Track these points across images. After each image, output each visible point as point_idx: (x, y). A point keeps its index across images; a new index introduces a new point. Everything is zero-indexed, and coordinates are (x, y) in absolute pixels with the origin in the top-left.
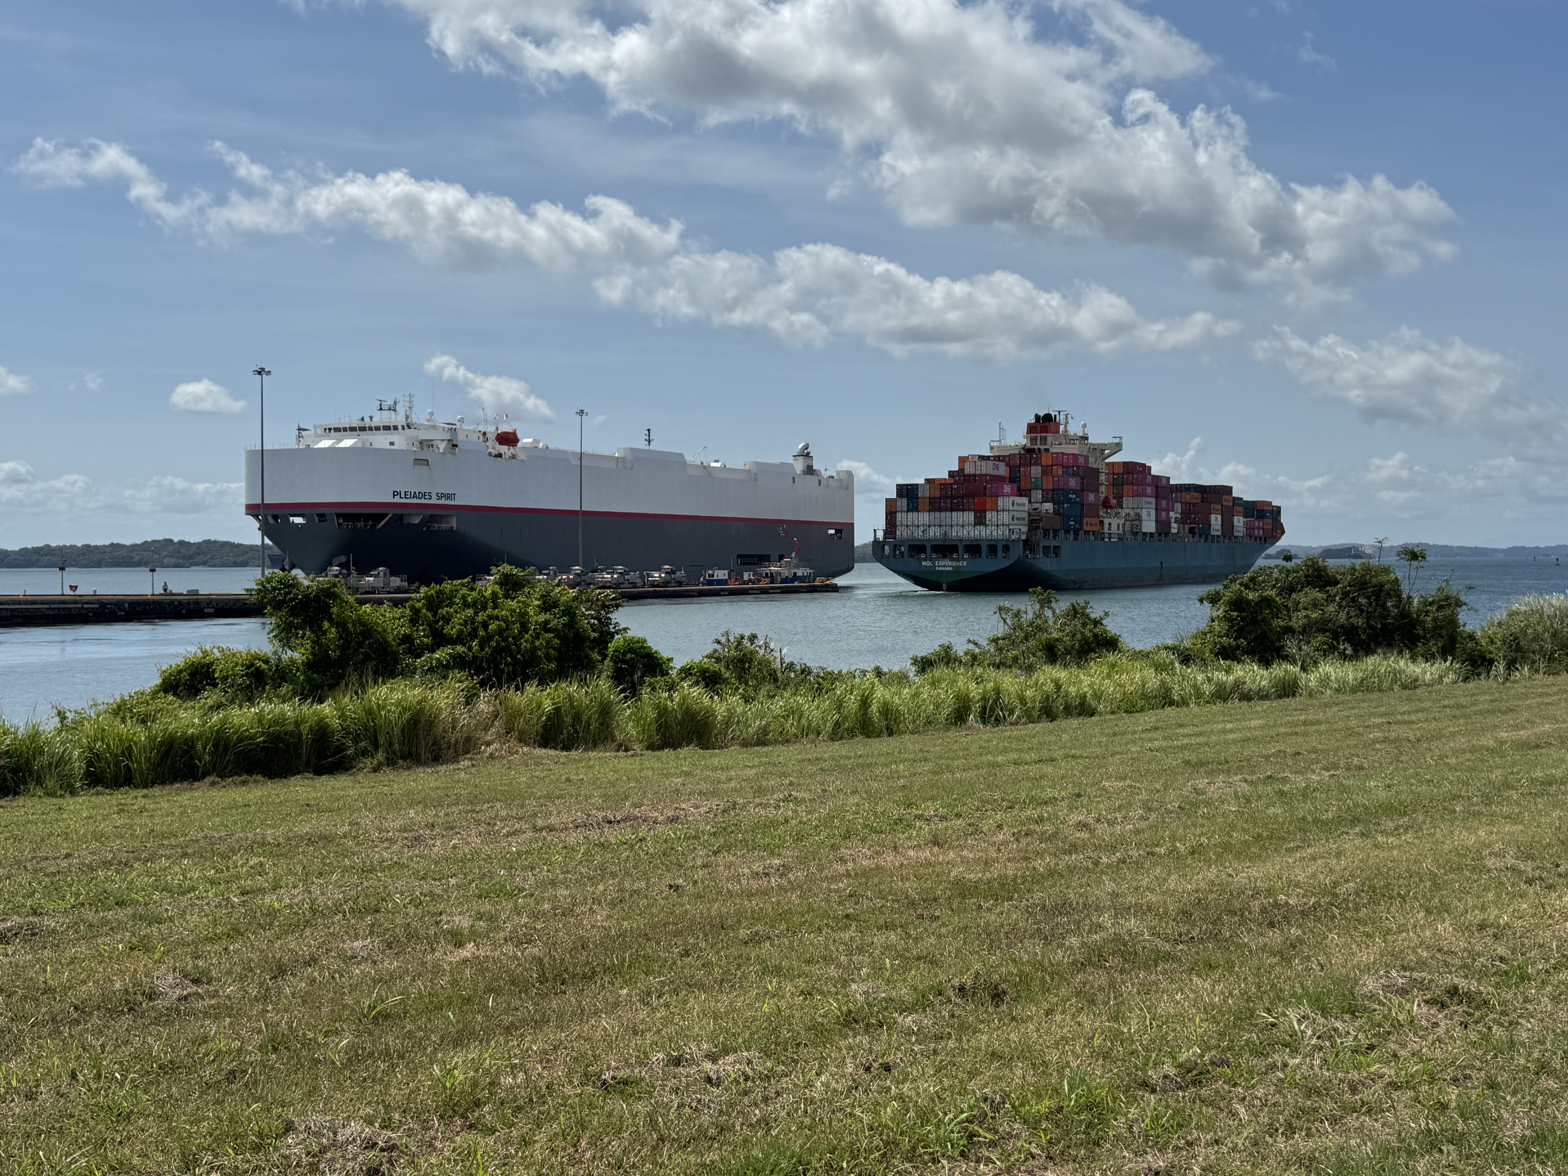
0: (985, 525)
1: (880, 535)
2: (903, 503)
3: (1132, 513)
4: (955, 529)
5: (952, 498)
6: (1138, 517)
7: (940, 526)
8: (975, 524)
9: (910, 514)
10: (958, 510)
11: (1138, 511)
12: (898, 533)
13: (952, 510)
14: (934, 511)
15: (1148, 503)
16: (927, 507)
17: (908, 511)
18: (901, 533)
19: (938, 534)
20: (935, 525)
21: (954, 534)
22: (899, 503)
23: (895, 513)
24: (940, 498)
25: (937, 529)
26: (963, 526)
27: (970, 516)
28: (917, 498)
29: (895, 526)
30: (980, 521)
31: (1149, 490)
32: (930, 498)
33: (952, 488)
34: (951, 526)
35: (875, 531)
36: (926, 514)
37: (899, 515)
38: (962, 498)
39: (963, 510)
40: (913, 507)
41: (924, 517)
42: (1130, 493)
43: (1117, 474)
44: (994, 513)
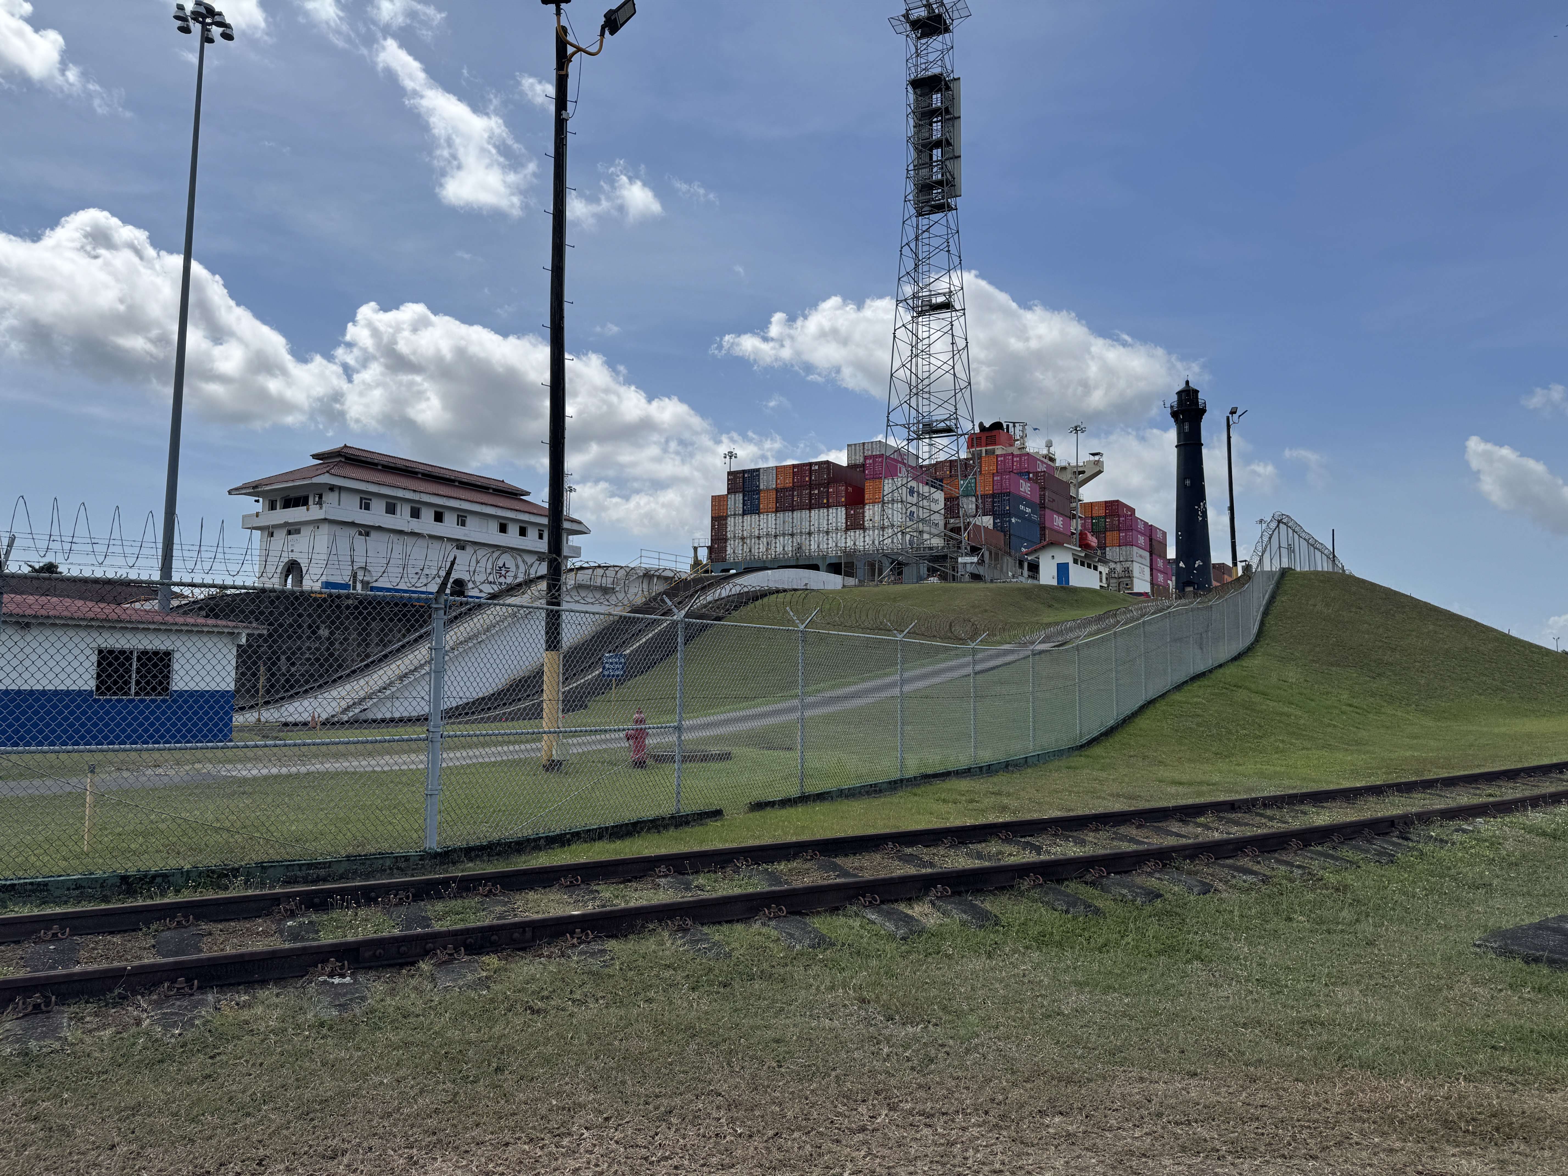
0: (864, 529)
1: (703, 555)
2: (736, 502)
3: (1119, 568)
4: (814, 539)
5: (811, 487)
6: (1128, 573)
7: (792, 535)
8: (847, 529)
9: (747, 518)
10: (820, 506)
11: (1127, 564)
12: (729, 550)
13: (810, 508)
14: (784, 510)
15: (1141, 556)
16: (772, 505)
17: (744, 514)
18: (734, 550)
19: (789, 548)
20: (784, 535)
21: (814, 547)
22: (731, 503)
23: (725, 518)
24: (793, 489)
25: (788, 540)
26: (827, 533)
27: (838, 516)
28: (758, 492)
29: (726, 540)
30: (855, 523)
31: (1141, 540)
32: (777, 490)
33: (810, 470)
34: (810, 534)
35: (695, 549)
36: (772, 516)
37: (730, 521)
38: (827, 486)
39: (828, 506)
40: (751, 508)
41: (768, 522)
42: (1116, 542)
43: (1098, 518)
44: (877, 508)
